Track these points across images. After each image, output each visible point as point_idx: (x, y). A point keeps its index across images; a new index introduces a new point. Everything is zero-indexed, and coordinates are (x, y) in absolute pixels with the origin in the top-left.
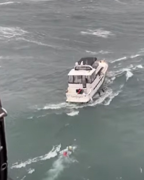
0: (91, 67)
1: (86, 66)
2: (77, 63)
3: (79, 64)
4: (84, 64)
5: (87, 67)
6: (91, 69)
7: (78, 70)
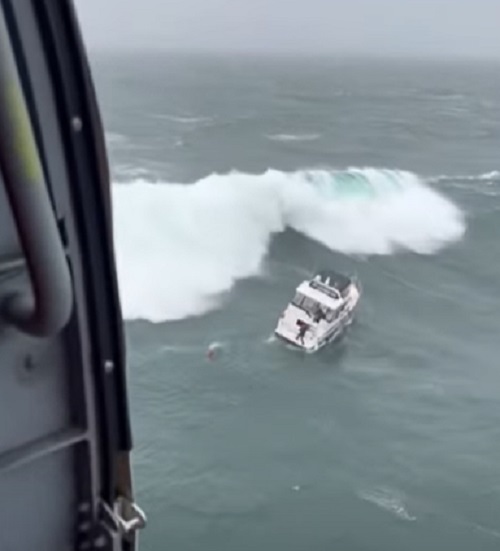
0: (339, 295)
1: (333, 289)
2: (318, 278)
3: (323, 280)
4: (331, 284)
5: (331, 291)
6: (337, 297)
7: (315, 288)
